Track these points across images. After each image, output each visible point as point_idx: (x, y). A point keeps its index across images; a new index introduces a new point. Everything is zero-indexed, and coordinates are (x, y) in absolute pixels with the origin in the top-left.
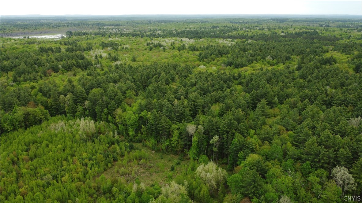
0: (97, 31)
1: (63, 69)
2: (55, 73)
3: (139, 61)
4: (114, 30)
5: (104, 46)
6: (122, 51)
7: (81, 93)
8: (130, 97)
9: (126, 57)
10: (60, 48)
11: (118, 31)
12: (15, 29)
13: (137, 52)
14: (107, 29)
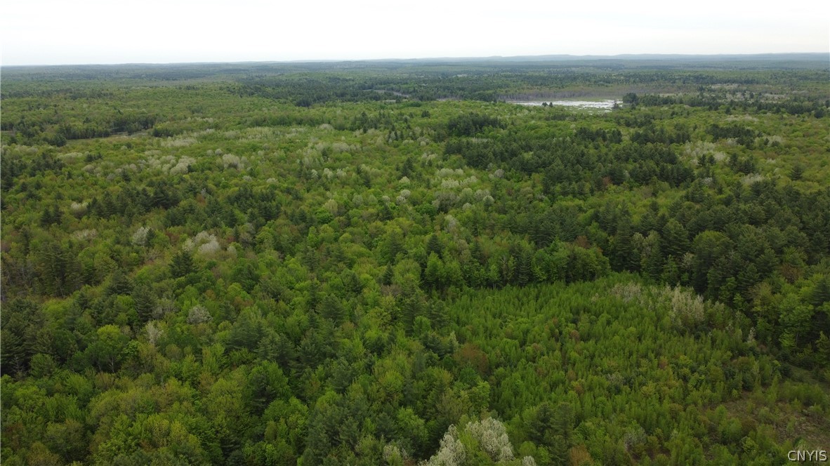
0: (695, 94)
1: (632, 180)
2: (614, 184)
3: (809, 180)
4: (739, 95)
5: (718, 134)
6: (762, 149)
7: (680, 235)
8: (793, 263)
9: (774, 165)
10: (619, 134)
11: (747, 96)
12: (525, 86)
13: (805, 156)
14: (720, 90)
